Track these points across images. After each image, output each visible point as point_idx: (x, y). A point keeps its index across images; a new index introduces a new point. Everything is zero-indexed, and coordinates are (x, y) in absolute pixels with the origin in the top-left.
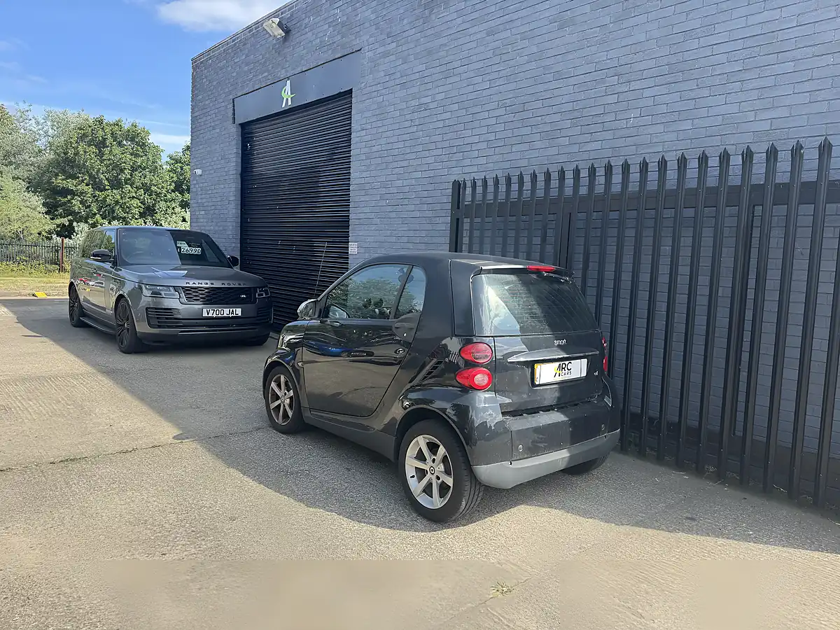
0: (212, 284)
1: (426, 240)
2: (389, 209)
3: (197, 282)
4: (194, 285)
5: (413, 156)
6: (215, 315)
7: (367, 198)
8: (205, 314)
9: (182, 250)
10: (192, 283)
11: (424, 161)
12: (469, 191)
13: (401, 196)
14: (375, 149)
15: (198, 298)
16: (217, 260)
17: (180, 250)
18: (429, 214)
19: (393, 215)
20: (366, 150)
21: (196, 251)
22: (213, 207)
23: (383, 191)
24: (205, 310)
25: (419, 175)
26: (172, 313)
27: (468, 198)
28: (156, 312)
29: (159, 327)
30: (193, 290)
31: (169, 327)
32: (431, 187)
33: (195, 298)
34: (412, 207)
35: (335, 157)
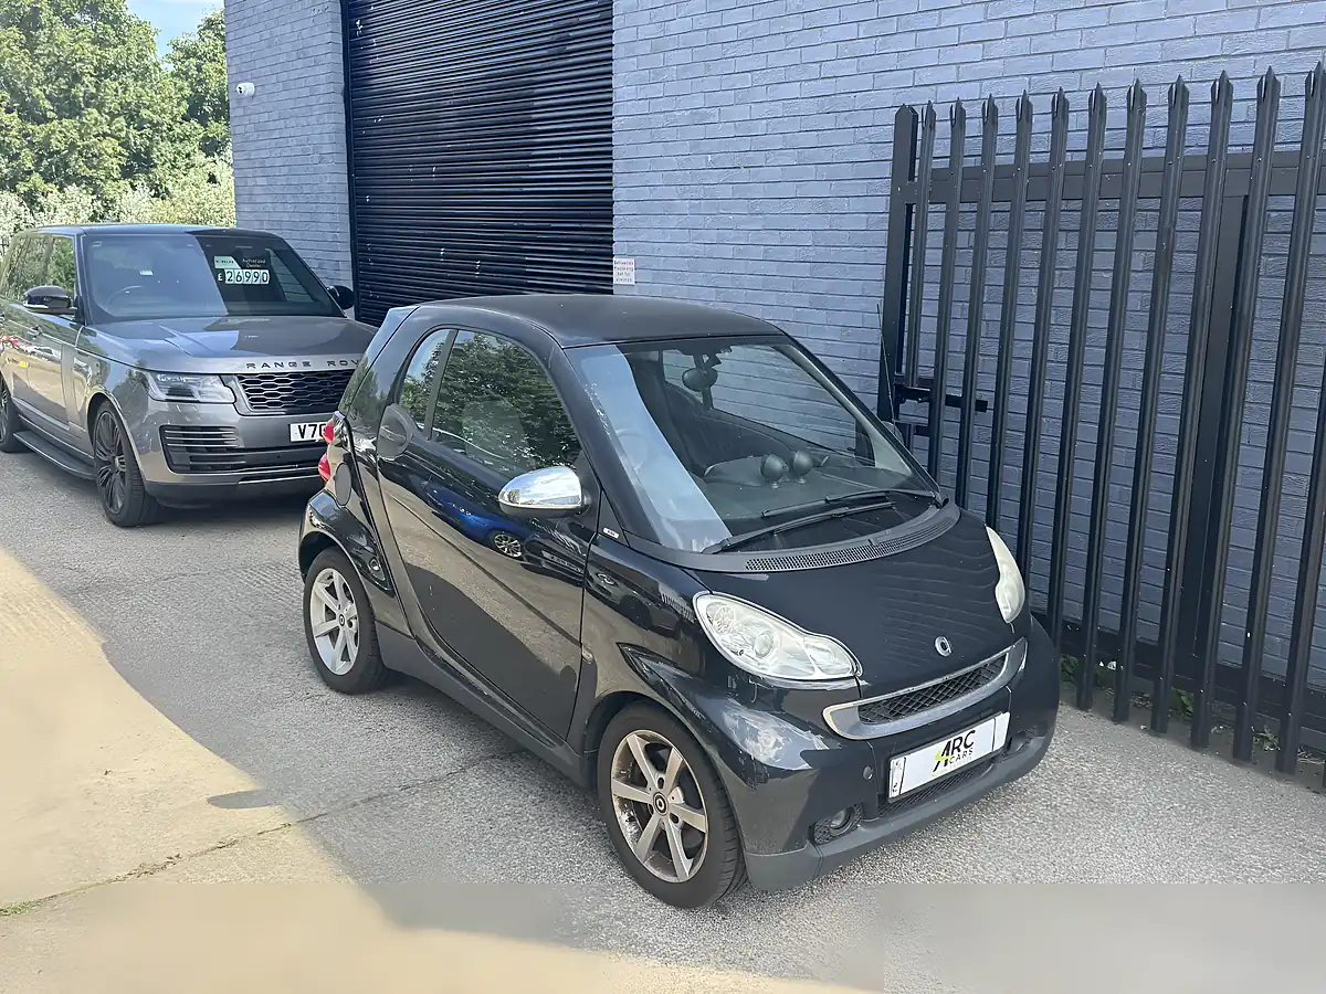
0: (306, 364)
1: (812, 254)
2: (714, 176)
3: (271, 360)
4: (266, 370)
5: (779, 43)
6: (317, 438)
7: (658, 149)
8: (295, 437)
9: (228, 276)
10: (262, 365)
11: (808, 55)
12: (943, 128)
13: (745, 145)
14: (674, 27)
15: (277, 399)
16: (308, 299)
17: (224, 277)
18: (823, 190)
19: (728, 191)
20: (651, 31)
21: (259, 277)
22: (285, 170)
23: (699, 132)
24: (294, 428)
25: (793, 90)
26: (220, 436)
27: (942, 147)
28: (184, 435)
29: (194, 469)
30: (265, 382)
31: (215, 468)
32: (828, 122)
33: (270, 400)
34: (776, 174)
35: (569, 48)
